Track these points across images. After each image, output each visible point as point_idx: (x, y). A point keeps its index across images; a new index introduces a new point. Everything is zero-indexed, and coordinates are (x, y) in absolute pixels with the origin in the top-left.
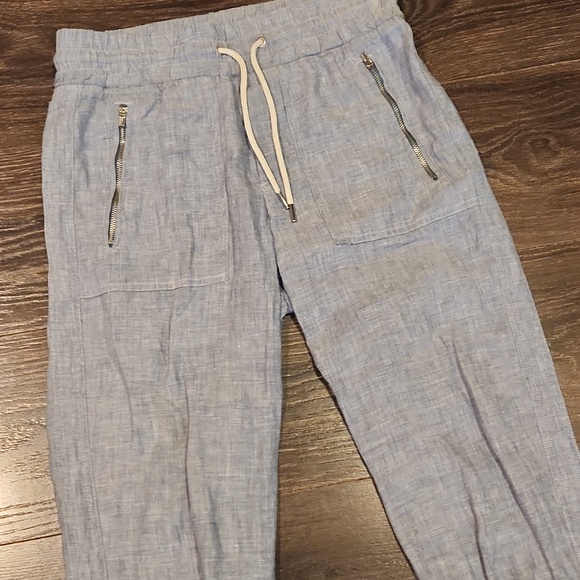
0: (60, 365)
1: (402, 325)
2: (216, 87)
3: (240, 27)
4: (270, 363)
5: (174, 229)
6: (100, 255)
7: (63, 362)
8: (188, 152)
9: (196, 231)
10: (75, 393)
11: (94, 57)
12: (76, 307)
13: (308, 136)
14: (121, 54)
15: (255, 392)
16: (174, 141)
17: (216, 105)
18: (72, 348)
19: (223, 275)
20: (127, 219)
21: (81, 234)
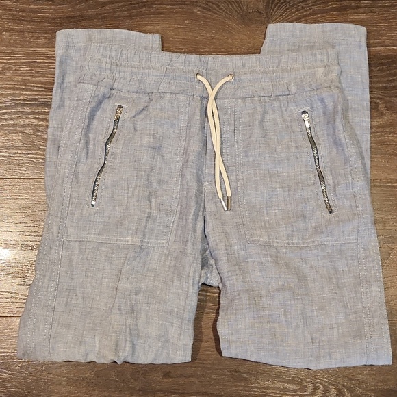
0: (41, 285)
1: (283, 318)
2: (189, 105)
3: (220, 62)
4: (186, 315)
5: (138, 201)
6: (84, 213)
7: (44, 282)
8: (159, 148)
9: (153, 204)
10: (47, 306)
11: (109, 66)
12: (60, 245)
13: (247, 156)
14: (128, 66)
15: (173, 333)
16: (152, 139)
17: (186, 118)
18: (51, 273)
19: (165, 241)
20: (106, 188)
21: (74, 194)
